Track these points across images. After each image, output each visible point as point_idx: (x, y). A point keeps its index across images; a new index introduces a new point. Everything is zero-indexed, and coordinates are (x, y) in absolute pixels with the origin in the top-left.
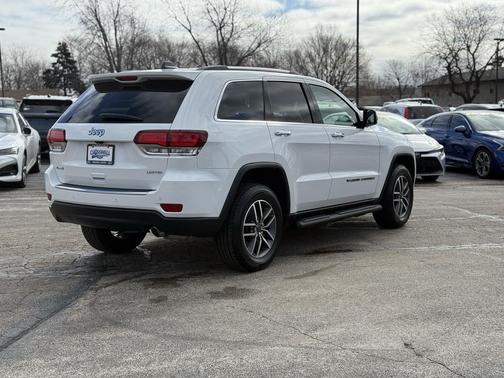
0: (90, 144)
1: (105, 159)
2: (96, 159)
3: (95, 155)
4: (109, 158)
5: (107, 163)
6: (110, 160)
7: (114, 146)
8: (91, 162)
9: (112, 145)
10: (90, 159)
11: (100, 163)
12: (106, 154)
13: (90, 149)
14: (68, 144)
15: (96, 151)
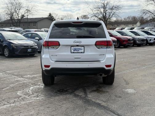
0: (72, 46)
1: (80, 51)
3: (75, 50)
4: (83, 51)
5: (82, 53)
7: (84, 47)
8: (73, 53)
9: (83, 46)
10: (73, 51)
11: (78, 53)
12: (81, 49)
13: (72, 48)
14: (60, 46)
15: (75, 48)
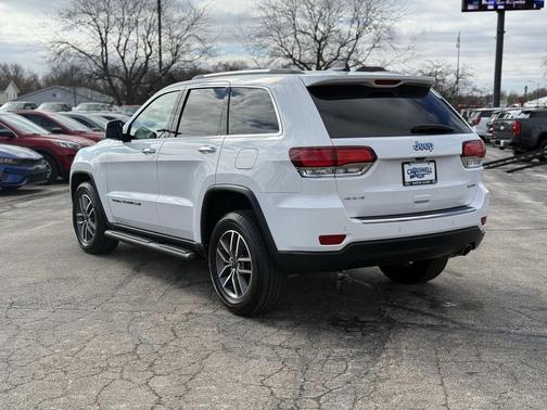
0: (406, 163)
1: (427, 177)
2: (415, 179)
3: (414, 173)
4: (431, 176)
5: (431, 182)
6: (433, 178)
7: (435, 162)
8: (411, 184)
9: (432, 160)
10: (408, 179)
11: (422, 183)
12: (428, 171)
13: (407, 167)
14: (377, 163)
15: (414, 169)
